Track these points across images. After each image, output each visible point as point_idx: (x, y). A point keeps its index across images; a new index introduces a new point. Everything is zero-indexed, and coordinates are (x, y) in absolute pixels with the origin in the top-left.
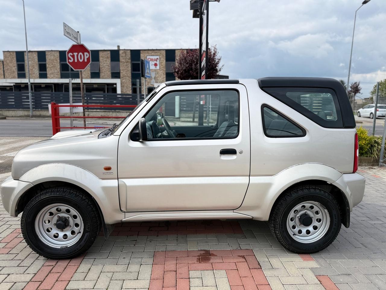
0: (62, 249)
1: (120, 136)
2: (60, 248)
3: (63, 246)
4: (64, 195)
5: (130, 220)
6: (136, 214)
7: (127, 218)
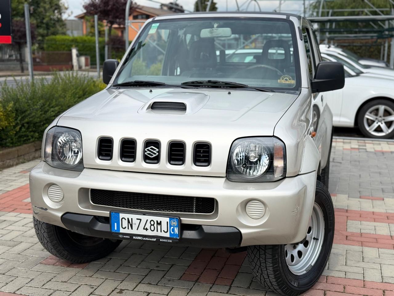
0: (309, 273)
2: (305, 272)
3: (308, 267)
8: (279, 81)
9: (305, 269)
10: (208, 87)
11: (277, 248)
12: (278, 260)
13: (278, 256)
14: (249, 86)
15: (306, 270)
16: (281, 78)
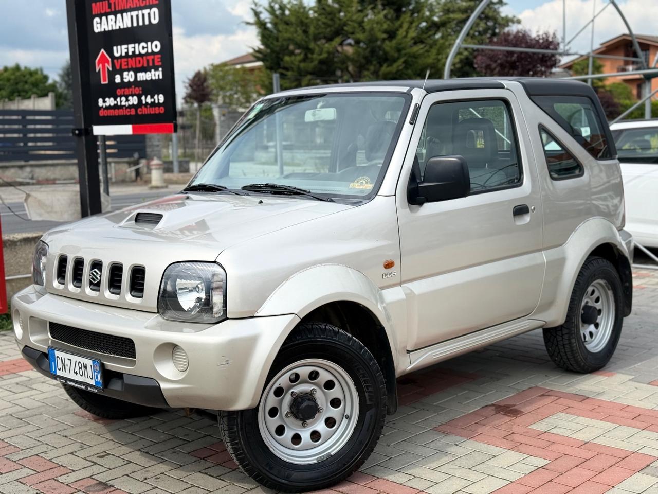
0: (321, 464)
1: (395, 195)
2: (315, 461)
3: (323, 456)
4: (312, 338)
5: (419, 365)
6: (425, 352)
7: (414, 362)
8: (352, 185)
9: (316, 457)
10: (271, 193)
11: (235, 416)
12: (237, 434)
13: (237, 429)
14: (312, 192)
15: (317, 459)
16: (356, 181)
